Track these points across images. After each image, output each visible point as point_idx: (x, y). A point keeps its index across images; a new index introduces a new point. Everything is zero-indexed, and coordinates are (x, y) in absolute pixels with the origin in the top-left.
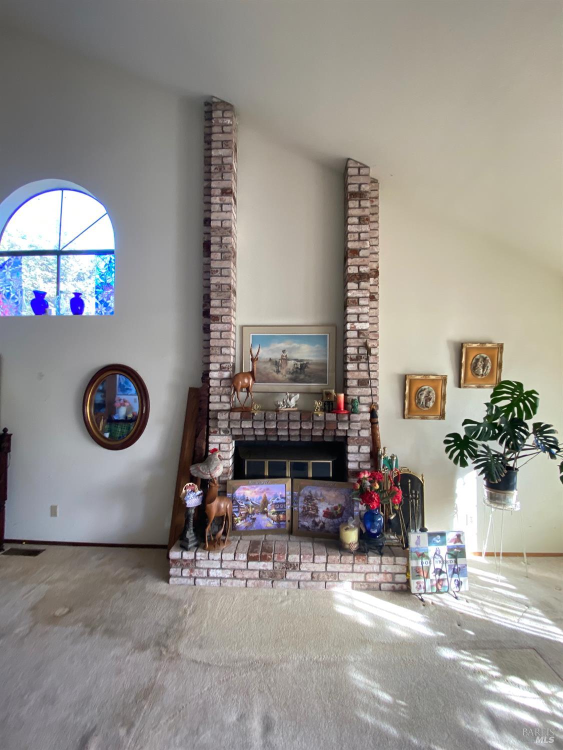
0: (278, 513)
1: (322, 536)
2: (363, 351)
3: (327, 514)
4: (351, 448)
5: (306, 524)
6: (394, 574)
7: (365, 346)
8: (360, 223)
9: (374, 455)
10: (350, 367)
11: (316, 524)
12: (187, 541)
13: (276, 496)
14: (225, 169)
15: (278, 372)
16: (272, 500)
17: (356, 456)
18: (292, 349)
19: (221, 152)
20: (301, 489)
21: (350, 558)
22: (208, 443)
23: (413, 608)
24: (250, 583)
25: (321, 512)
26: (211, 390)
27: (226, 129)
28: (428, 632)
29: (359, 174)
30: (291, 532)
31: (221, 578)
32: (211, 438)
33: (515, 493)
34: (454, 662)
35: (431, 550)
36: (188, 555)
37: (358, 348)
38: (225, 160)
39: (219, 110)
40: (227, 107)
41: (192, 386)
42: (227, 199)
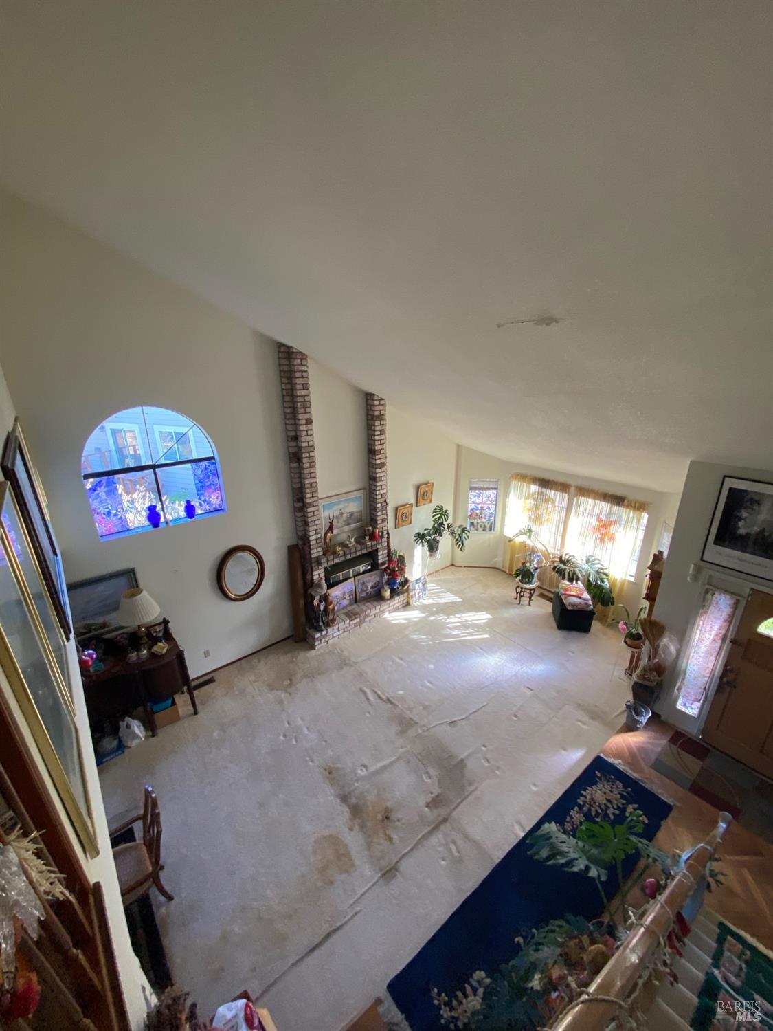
0: (350, 596)
1: (371, 597)
2: (384, 504)
3: (373, 587)
4: (380, 553)
5: (363, 595)
6: (403, 601)
7: (385, 501)
8: (380, 434)
9: (389, 554)
10: (379, 514)
11: (367, 593)
12: (321, 627)
13: (348, 589)
14: (306, 404)
15: (338, 522)
16: (347, 591)
17: (382, 556)
18: (344, 508)
19: (303, 393)
20: (359, 580)
21: (389, 602)
22: (312, 576)
23: (414, 610)
24: (351, 631)
25: (369, 587)
26: (312, 547)
27: (304, 374)
28: (423, 615)
29: (380, 405)
30: (356, 601)
31: (338, 635)
32: (314, 573)
33: (439, 551)
34: (434, 619)
35: (417, 586)
36: (323, 633)
37: (382, 503)
38: (307, 398)
39: (298, 359)
40: (304, 357)
41: (289, 544)
42: (309, 426)
